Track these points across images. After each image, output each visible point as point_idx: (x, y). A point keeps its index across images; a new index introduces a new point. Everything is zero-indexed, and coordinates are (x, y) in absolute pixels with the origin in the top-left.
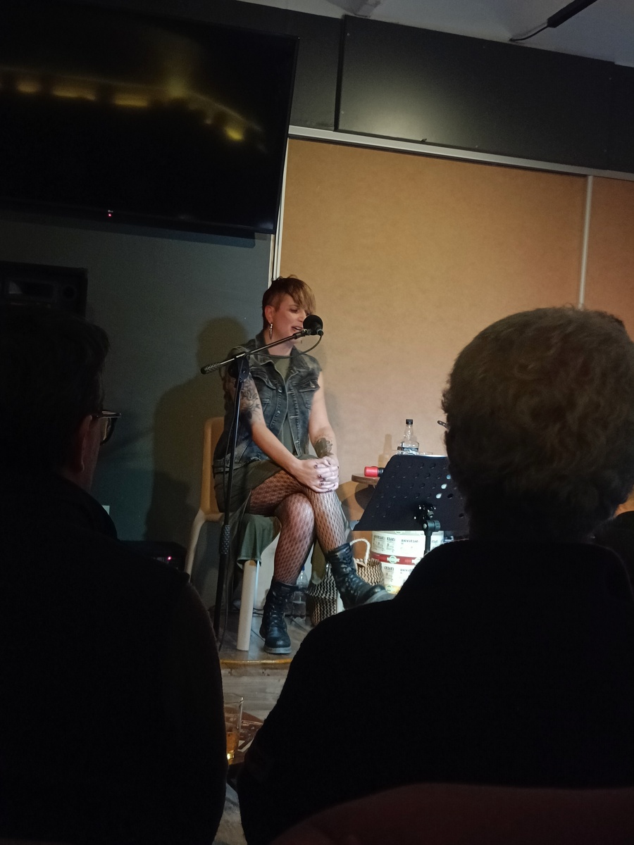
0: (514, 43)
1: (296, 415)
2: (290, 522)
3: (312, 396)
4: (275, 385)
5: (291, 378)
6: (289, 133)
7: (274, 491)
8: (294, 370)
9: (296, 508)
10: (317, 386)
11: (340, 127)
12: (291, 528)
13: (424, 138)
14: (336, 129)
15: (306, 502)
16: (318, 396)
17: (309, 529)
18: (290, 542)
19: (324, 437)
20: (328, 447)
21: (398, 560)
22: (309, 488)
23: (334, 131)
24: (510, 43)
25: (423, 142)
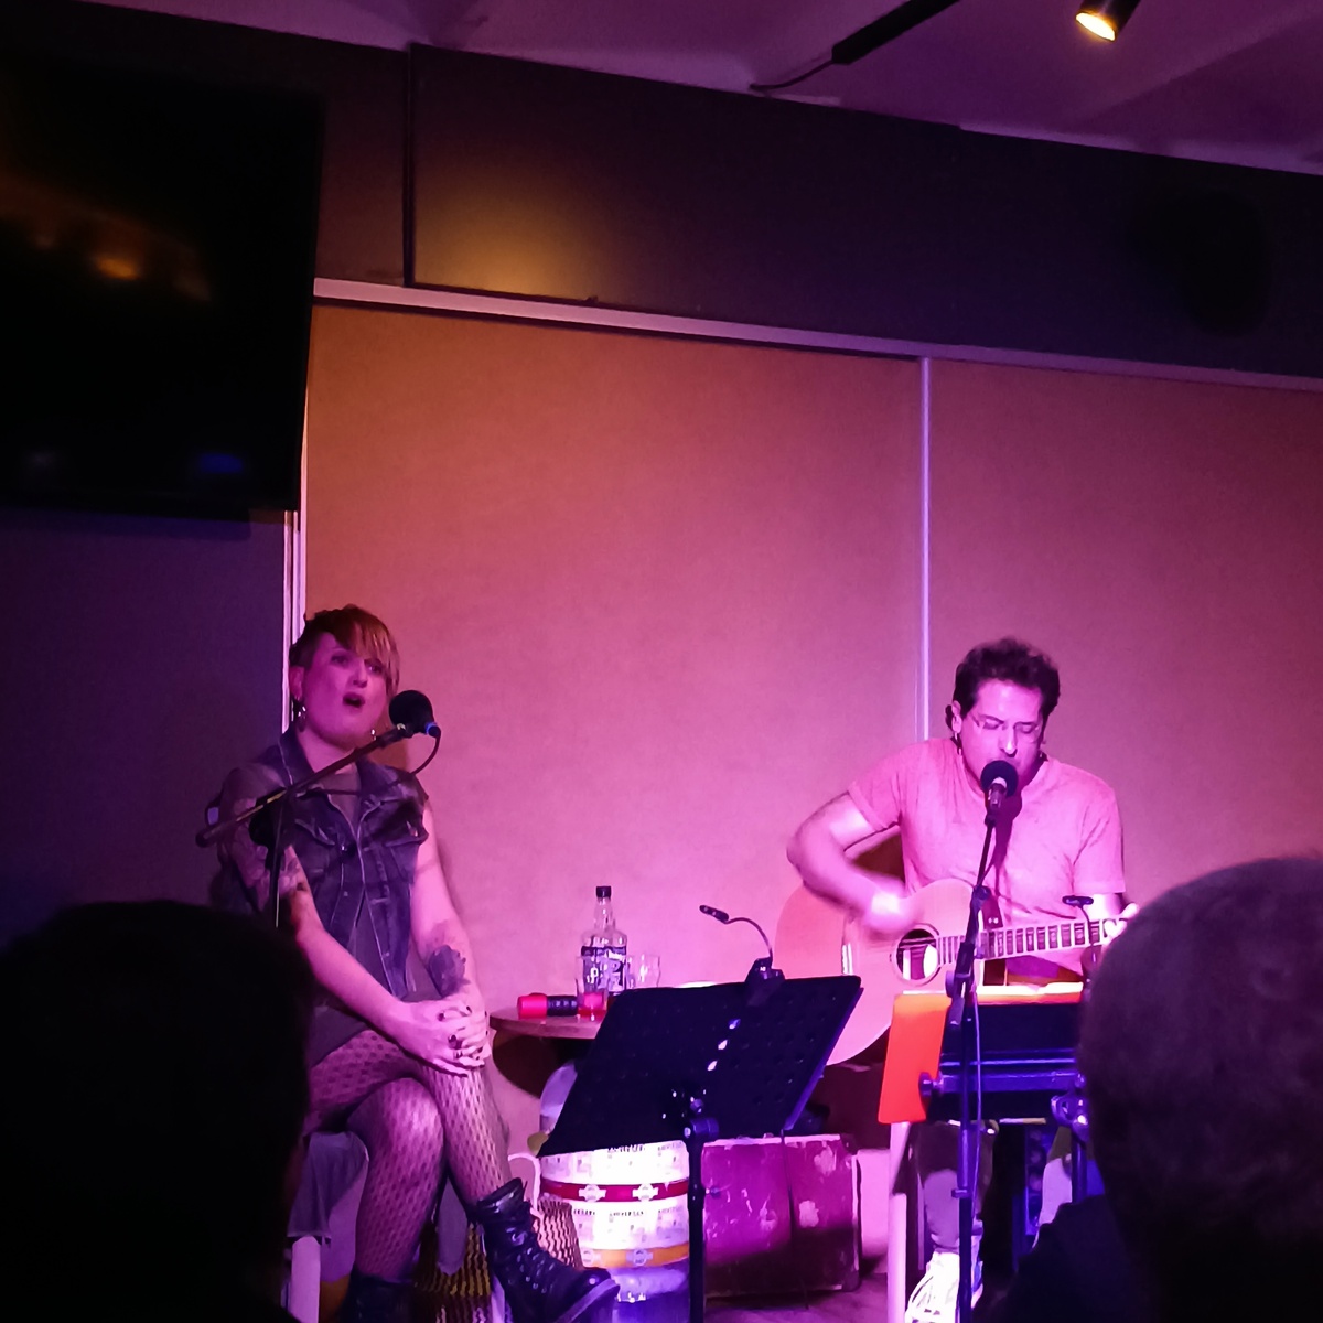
0: (760, 95)
1: (383, 896)
2: (391, 1145)
3: (415, 853)
4: (333, 837)
5: (366, 819)
6: (315, 294)
7: (349, 1076)
8: (370, 801)
9: (404, 1112)
10: (423, 834)
11: (419, 277)
12: (395, 1157)
13: (593, 294)
14: (409, 282)
15: (424, 1096)
16: (426, 853)
17: (434, 1157)
18: (394, 1187)
19: (446, 943)
20: (457, 964)
21: (603, 1193)
22: (427, 1063)
23: (405, 286)
24: (752, 92)
25: (591, 303)
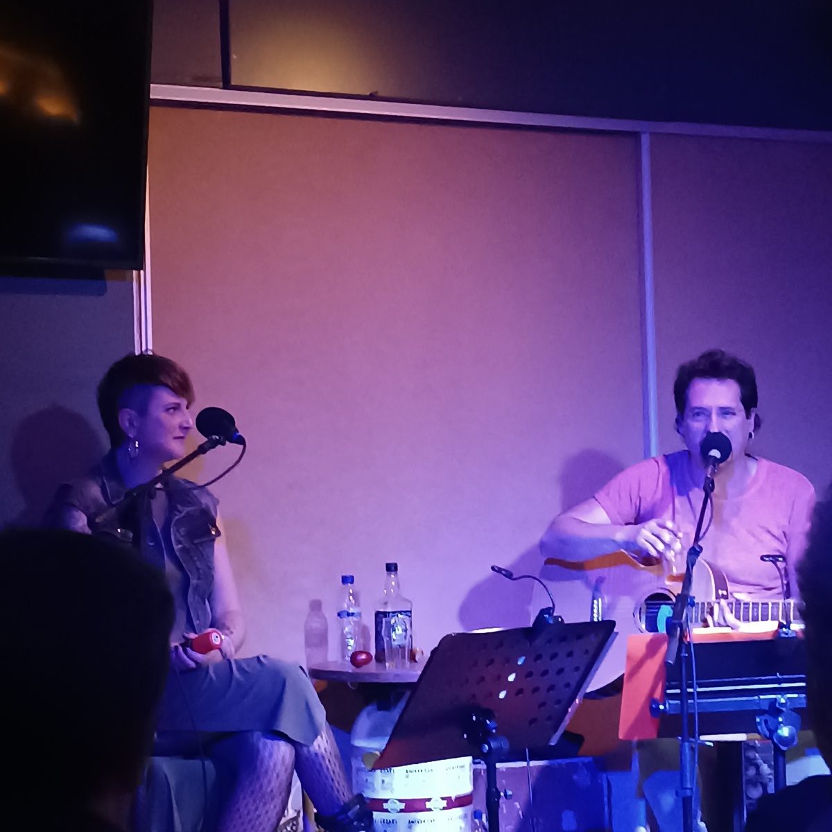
6: (151, 97)
8: (178, 511)
11: (233, 83)
13: (373, 90)
14: (227, 85)
21: (402, 806)
23: (225, 88)
25: (372, 97)
